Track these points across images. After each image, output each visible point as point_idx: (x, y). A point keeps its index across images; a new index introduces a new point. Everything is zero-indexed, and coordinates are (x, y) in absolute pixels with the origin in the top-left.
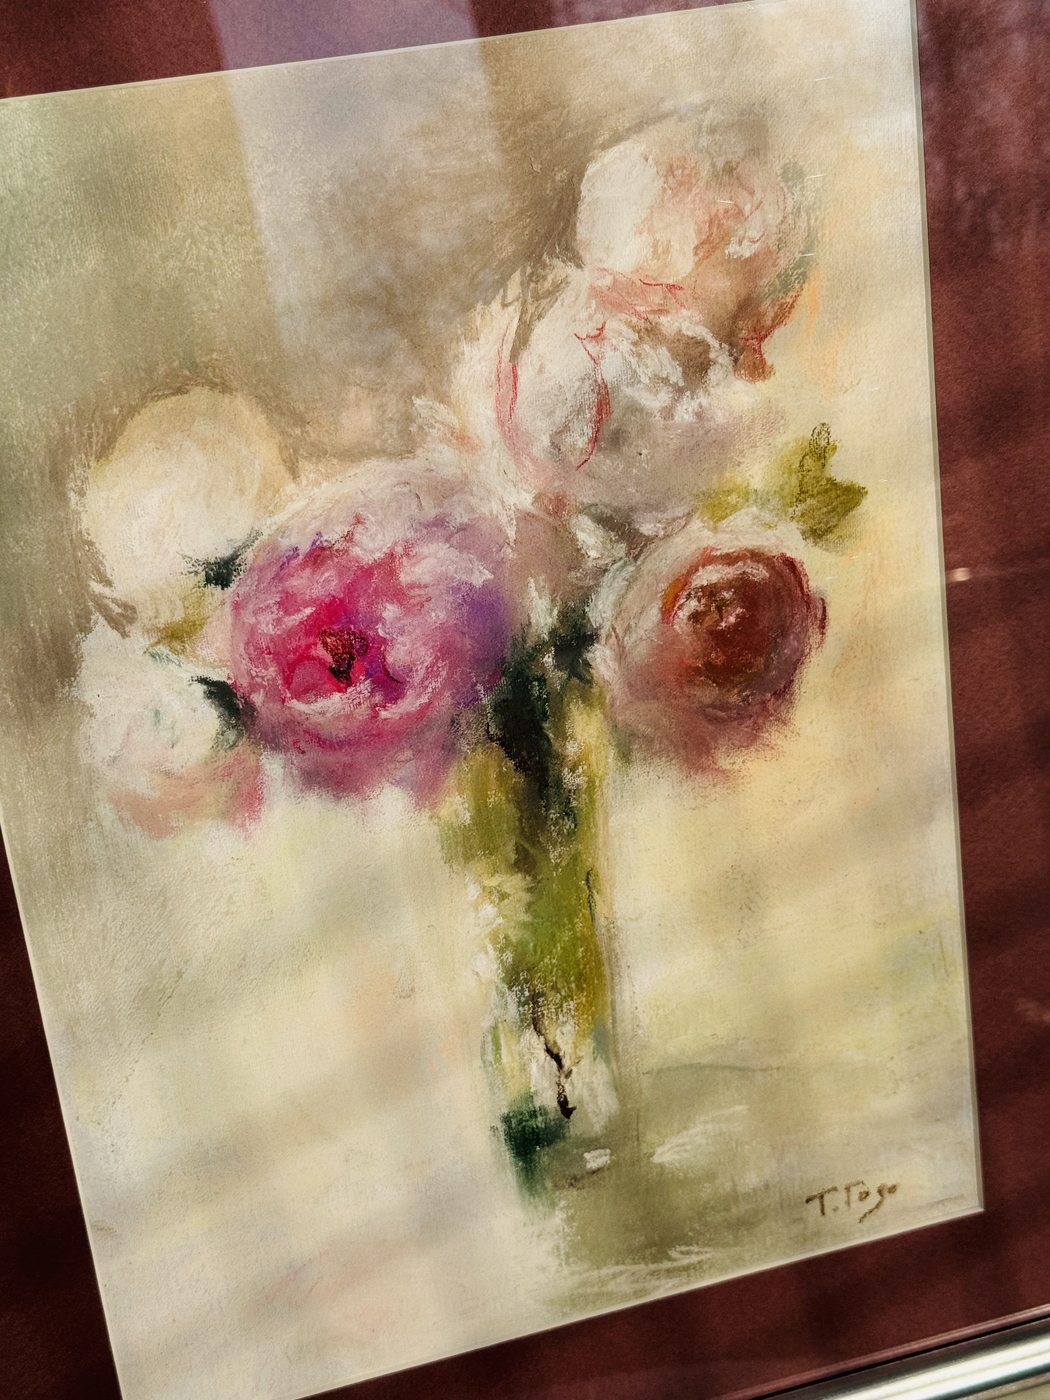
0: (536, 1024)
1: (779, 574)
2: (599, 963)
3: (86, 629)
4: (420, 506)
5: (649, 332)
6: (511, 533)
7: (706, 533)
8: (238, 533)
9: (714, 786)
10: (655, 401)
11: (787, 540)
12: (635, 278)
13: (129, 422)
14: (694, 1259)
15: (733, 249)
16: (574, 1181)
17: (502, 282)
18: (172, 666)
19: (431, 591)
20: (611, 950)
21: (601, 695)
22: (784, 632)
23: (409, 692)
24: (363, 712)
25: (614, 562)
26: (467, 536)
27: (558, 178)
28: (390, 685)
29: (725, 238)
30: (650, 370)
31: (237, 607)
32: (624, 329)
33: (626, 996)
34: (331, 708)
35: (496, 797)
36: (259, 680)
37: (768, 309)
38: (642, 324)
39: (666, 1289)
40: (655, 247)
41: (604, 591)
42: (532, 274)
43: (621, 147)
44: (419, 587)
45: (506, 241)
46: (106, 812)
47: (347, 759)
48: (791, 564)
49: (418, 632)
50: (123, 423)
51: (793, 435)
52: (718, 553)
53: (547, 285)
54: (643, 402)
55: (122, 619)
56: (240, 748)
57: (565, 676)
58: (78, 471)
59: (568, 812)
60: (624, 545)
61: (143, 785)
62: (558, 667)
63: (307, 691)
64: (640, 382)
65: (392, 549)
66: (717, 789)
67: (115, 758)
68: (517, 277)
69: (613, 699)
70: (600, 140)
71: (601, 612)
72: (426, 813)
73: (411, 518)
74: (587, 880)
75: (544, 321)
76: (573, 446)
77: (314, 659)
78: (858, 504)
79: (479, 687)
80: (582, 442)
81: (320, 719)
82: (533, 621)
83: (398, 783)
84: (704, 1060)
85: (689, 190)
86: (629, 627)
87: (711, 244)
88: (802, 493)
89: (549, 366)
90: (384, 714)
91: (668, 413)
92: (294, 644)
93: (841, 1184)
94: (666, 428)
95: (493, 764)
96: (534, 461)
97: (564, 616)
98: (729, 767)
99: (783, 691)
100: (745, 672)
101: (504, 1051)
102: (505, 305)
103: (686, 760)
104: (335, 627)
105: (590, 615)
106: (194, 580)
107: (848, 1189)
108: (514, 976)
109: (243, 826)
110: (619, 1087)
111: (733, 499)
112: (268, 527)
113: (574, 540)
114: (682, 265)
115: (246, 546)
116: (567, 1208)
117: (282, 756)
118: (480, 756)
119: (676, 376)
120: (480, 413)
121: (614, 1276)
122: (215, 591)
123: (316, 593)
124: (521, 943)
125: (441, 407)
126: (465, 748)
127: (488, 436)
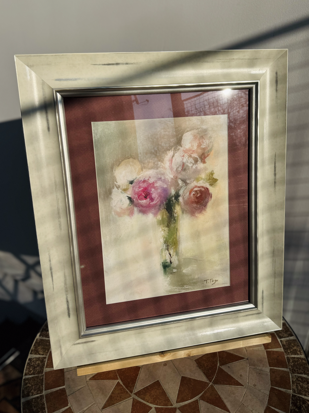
0: (168, 249)
1: (206, 190)
2: (177, 242)
3: (113, 188)
4: (158, 176)
5: (190, 156)
6: (170, 181)
7: (196, 183)
8: (134, 178)
10: (190, 165)
11: (207, 185)
12: (189, 149)
14: (188, 287)
15: (202, 146)
16: (171, 273)
17: (171, 148)
18: (124, 194)
19: (159, 188)
20: (179, 240)
21: (180, 204)
22: (206, 198)
23: (154, 201)
24: (148, 203)
25: (183, 186)
26: (164, 181)
27: (180, 136)
28: (152, 199)
30: (190, 161)
31: (133, 187)
32: (187, 155)
33: (181, 247)
34: (144, 202)
35: (165, 216)
36: (135, 197)
37: (206, 155)
39: (183, 291)
40: (192, 145)
41: (182, 190)
42: (175, 147)
43: (188, 133)
44: (157, 187)
45: (172, 143)
46: (113, 213)
47: (145, 209)
49: (156, 193)
50: (121, 162)
51: (208, 171)
52: (197, 186)
53: (177, 149)
55: (118, 187)
56: (131, 206)
57: (176, 201)
58: (115, 168)
59: (174, 220)
60: (185, 184)
61: (118, 210)
62: (175, 199)
63: (141, 199)
64: (188, 162)
65: (154, 181)
67: (115, 206)
68: (173, 147)
69: (182, 205)
70: (185, 131)
71: (181, 192)
72: (155, 218)
73: (157, 178)
74: (176, 230)
75: (176, 154)
76: (179, 170)
77: (142, 195)
78: (217, 181)
79: (164, 201)
80: (180, 170)
81: (142, 203)
82: (172, 193)
83: (152, 213)
84: (191, 258)
85: (197, 139)
86: (185, 195)
87: (199, 145)
88: (209, 179)
89: (176, 159)
90: (151, 203)
91: (192, 167)
92: (140, 193)
93: (209, 279)
94: (191, 169)
95: (165, 212)
96: (174, 171)
97: (176, 193)
98: (197, 216)
99: (205, 206)
100: (200, 203)
101: (163, 253)
102: (171, 151)
103: (191, 214)
104: (145, 191)
105: (179, 193)
106: (128, 183)
107: (210, 280)
108: (166, 242)
109: (131, 217)
110: (179, 260)
111: (200, 179)
112: (138, 177)
113: (178, 182)
114: (195, 148)
115: (135, 179)
116: (170, 277)
117: (137, 208)
118: (163, 211)
119: (193, 162)
120: (167, 165)
121: (176, 288)
122: (130, 185)
123: (144, 186)
124: (166, 237)
125: (162, 164)
126: (161, 209)
127: (168, 168)
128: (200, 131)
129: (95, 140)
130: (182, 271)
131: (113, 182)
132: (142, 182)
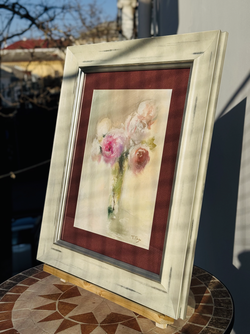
0: (114, 197)
3: (94, 138)
4: (119, 134)
6: (125, 139)
7: (141, 145)
11: (148, 149)
12: (141, 115)
13: (102, 120)
14: (120, 237)
15: (150, 115)
16: (112, 219)
17: (131, 113)
18: (98, 144)
19: (118, 144)
20: (122, 192)
21: (128, 161)
22: (145, 160)
23: (114, 154)
24: (110, 154)
25: (133, 146)
26: (122, 138)
27: (138, 104)
28: (112, 152)
29: (150, 113)
30: (140, 125)
31: (104, 140)
32: (139, 121)
33: (122, 198)
34: (108, 153)
35: (117, 168)
36: (103, 148)
37: (152, 122)
38: (141, 121)
39: (116, 239)
40: (144, 113)
41: (131, 149)
45: (132, 109)
46: (91, 157)
47: (107, 159)
48: (147, 151)
49: (116, 147)
51: (151, 137)
52: (141, 148)
53: (134, 114)
54: (139, 129)
55: (97, 138)
56: (100, 154)
58: (98, 123)
59: (122, 173)
60: (134, 144)
62: (125, 156)
63: (106, 150)
64: (139, 127)
65: (116, 138)
66: (135, 176)
67: (93, 152)
68: (132, 113)
70: (142, 101)
71: (130, 151)
72: (111, 167)
74: (122, 182)
75: (133, 118)
77: (108, 147)
78: (155, 147)
79: (119, 155)
80: (133, 132)
81: (106, 154)
82: (125, 150)
83: (110, 163)
84: (127, 210)
85: (148, 108)
86: (132, 153)
87: (148, 114)
88: (150, 144)
89: (132, 123)
91: (141, 131)
92: (107, 145)
95: (118, 164)
96: (129, 132)
97: (127, 150)
98: (137, 174)
99: (144, 167)
100: (141, 163)
102: (131, 116)
103: (133, 172)
104: (110, 145)
107: (136, 237)
108: (114, 190)
109: (99, 162)
110: (119, 209)
111: (144, 142)
112: (108, 133)
113: (130, 142)
114: (145, 115)
115: (106, 134)
116: (111, 222)
117: (103, 156)
119: (142, 127)
120: (126, 126)
122: (103, 137)
123: (110, 140)
124: (115, 186)
125: (123, 125)
126: (116, 162)
127: (126, 129)
128: (151, 102)
129: (93, 102)
130: (119, 220)
131: (95, 134)
132: (110, 137)
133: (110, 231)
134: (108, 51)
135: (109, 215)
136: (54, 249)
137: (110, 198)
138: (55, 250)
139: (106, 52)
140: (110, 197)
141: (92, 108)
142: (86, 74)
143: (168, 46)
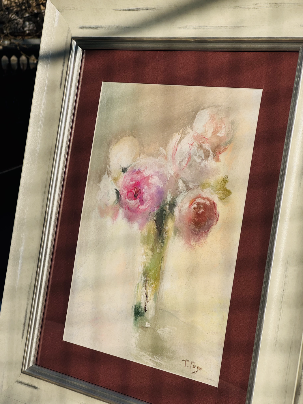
0: (145, 287)
1: (212, 205)
2: (159, 279)
3: (104, 174)
4: (156, 168)
5: (201, 146)
6: (168, 179)
7: (201, 191)
8: (129, 164)
9: (189, 248)
10: (198, 160)
11: (215, 198)
12: (201, 135)
13: (121, 139)
14: (159, 361)
15: (219, 134)
16: (143, 328)
17: (179, 130)
18: (113, 185)
19: (153, 186)
20: (162, 277)
21: (174, 219)
22: (210, 219)
23: (144, 205)
24: (136, 206)
25: (184, 191)
26: (162, 176)
27: (193, 113)
28: (142, 202)
29: (218, 132)
30: (199, 154)
31: (125, 177)
32: (197, 144)
33: (162, 289)
34: (132, 203)
35: (152, 233)
36: (123, 193)
37: (222, 148)
38: (200, 144)
39: (151, 365)
40: (206, 130)
41: (180, 196)
42: (184, 130)
43: (204, 110)
44: (151, 184)
45: (182, 123)
46: (97, 209)
47: (132, 214)
48: (214, 203)
49: (149, 193)
51: (220, 176)
52: (202, 196)
53: (186, 132)
54: (196, 160)
55: (109, 174)
56: (117, 205)
57: (170, 212)
58: (112, 145)
59: (162, 242)
60: (186, 188)
61: (103, 206)
62: (169, 209)
63: (130, 198)
64: (197, 156)
65: (149, 175)
66: (189, 249)
67: (101, 199)
68: (182, 130)
69: (176, 220)
70: (201, 108)
71: (179, 201)
72: (140, 231)
73: (154, 170)
74: (162, 259)
75: (184, 139)
77: (132, 191)
78: (230, 195)
79: (155, 208)
80: (184, 165)
81: (130, 204)
82: (167, 198)
83: (138, 223)
85: (214, 121)
86: (183, 206)
87: (215, 132)
88: (220, 189)
89: (183, 148)
90: (139, 207)
91: (200, 163)
92: (130, 188)
93: (190, 361)
94: (199, 166)
95: (153, 225)
96: (176, 165)
97: (172, 199)
98: (193, 245)
99: (206, 232)
100: (200, 224)
102: (179, 134)
104: (137, 187)
105: (177, 200)
106: (120, 170)
107: (191, 363)
108: (145, 274)
109: (113, 220)
110: (156, 310)
111: (207, 185)
112: (133, 164)
113: (178, 184)
114: (209, 135)
115: (129, 166)
116: (140, 333)
117: (122, 209)
118: (152, 223)
119: (203, 157)
120: (170, 153)
122: (122, 173)
123: (136, 179)
124: (148, 267)
125: (164, 150)
126: (150, 220)
127: (170, 158)
128: (220, 111)
129: (101, 105)
130: (157, 330)
131: (106, 165)
132: (136, 173)
133: (140, 350)
134: (133, 10)
135: (136, 319)
136: (21, 383)
137: (138, 289)
138: (25, 384)
139: (128, 12)
140: (138, 286)
141: (99, 115)
142: (85, 51)
143: (255, 8)
